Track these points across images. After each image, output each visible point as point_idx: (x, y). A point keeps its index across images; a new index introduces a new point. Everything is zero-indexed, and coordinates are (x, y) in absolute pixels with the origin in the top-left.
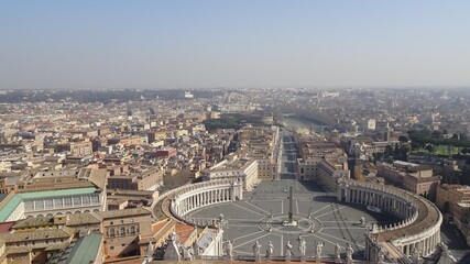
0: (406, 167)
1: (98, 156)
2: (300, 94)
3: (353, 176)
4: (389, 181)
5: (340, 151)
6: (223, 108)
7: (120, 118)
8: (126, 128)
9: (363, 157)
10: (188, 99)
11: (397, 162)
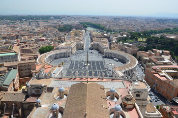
0: (128, 45)
1: (18, 41)
2: (94, 18)
3: (110, 48)
4: (122, 50)
5: (106, 39)
6: (65, 23)
7: (26, 26)
8: (28, 30)
9: (114, 41)
10: (52, 19)
11: (125, 43)
